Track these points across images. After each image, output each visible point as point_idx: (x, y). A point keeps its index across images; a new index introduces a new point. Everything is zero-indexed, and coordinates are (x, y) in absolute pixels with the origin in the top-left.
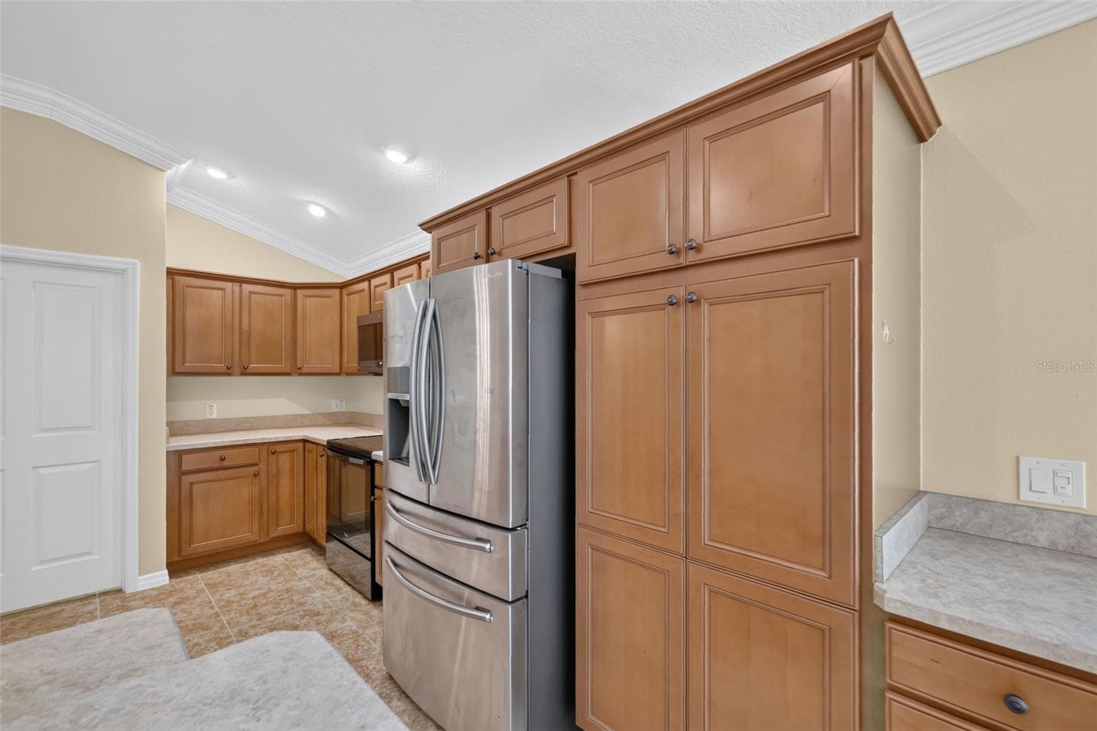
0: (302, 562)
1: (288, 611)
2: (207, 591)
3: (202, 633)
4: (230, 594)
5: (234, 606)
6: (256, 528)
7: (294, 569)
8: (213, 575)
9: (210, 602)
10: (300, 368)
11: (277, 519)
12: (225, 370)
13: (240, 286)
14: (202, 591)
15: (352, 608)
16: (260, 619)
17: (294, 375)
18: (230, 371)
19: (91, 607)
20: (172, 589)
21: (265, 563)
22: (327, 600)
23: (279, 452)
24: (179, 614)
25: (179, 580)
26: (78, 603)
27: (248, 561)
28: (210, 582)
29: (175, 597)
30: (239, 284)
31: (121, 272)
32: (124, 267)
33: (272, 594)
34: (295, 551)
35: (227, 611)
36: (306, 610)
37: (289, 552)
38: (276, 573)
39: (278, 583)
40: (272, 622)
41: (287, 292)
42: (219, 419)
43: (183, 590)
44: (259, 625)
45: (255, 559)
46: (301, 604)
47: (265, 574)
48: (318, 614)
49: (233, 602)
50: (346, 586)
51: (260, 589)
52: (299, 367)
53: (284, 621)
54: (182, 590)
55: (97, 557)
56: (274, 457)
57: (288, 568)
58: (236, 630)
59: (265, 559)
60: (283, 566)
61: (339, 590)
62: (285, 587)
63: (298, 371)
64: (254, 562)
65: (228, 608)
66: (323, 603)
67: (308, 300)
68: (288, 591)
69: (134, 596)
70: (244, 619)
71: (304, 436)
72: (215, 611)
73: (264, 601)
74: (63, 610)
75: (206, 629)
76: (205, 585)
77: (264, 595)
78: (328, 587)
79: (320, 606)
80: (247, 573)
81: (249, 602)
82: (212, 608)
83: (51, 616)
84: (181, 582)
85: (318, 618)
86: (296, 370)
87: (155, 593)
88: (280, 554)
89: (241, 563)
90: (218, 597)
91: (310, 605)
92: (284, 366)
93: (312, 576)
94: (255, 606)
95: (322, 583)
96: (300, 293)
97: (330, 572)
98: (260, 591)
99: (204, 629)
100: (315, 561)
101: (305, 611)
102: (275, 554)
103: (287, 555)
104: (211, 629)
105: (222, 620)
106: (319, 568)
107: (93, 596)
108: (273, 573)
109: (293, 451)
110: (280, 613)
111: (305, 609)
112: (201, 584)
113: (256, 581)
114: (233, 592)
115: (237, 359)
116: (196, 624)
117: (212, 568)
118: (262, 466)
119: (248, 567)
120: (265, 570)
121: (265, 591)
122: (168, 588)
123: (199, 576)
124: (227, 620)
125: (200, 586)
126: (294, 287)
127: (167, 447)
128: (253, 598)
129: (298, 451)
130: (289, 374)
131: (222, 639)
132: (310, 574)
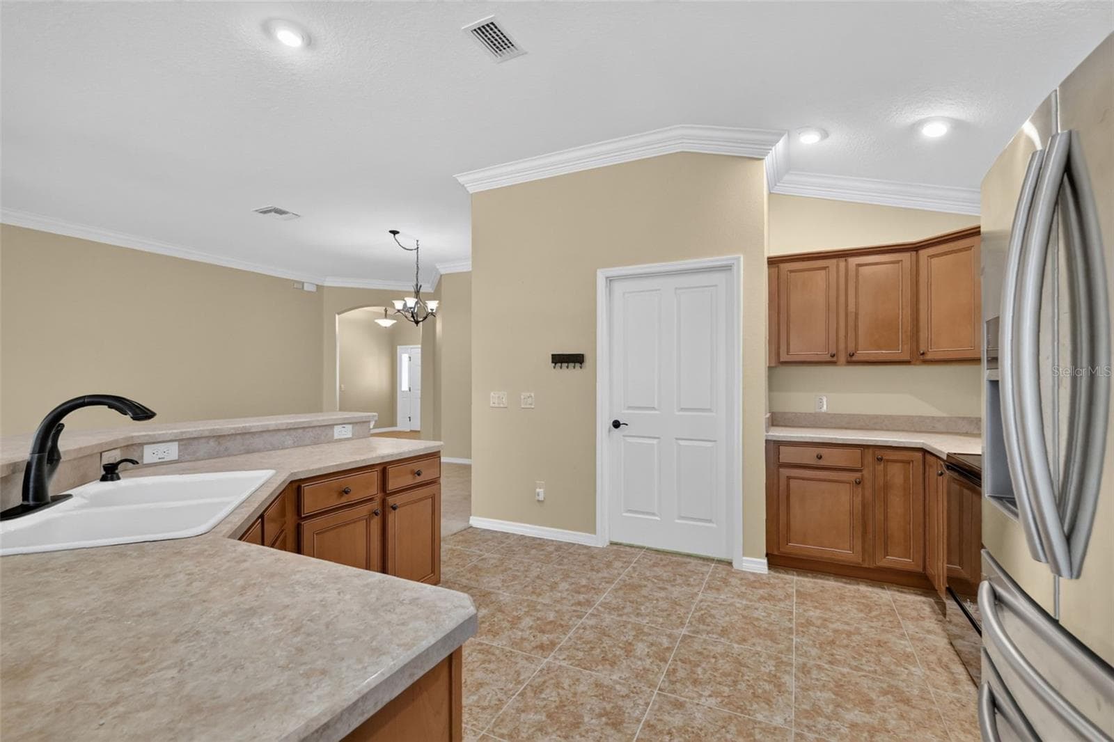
0: (914, 614)
1: (869, 672)
2: (795, 598)
3: (769, 643)
4: (814, 614)
5: (812, 629)
6: (859, 547)
7: (899, 617)
8: (808, 583)
9: (791, 613)
10: (923, 354)
11: (886, 545)
12: (828, 358)
13: (846, 260)
14: (788, 596)
15: (967, 726)
16: (831, 663)
17: (915, 364)
18: (834, 359)
19: (705, 569)
20: (767, 581)
21: (868, 594)
22: (932, 690)
23: (888, 461)
24: (760, 610)
25: (777, 574)
26: (701, 562)
27: (850, 584)
28: (802, 590)
29: (765, 591)
30: (844, 259)
31: (727, 268)
32: (729, 262)
33: (859, 638)
34: (910, 593)
35: (803, 632)
36: (892, 686)
37: (902, 592)
38: (874, 613)
39: (872, 627)
40: (843, 675)
41: (905, 257)
42: (829, 414)
43: (775, 587)
44: (827, 670)
45: (858, 584)
46: (890, 673)
47: (861, 607)
48: (907, 702)
49: (813, 625)
50: (970, 683)
51: (848, 624)
52: (922, 352)
53: (857, 683)
54: (773, 587)
55: (714, 525)
56: (881, 467)
57: (891, 612)
58: (801, 660)
59: (870, 589)
60: (888, 608)
61: (955, 682)
62: (878, 637)
63: (921, 357)
64: (856, 587)
65: (805, 630)
66: (922, 690)
67: (935, 261)
68: (880, 644)
69: (738, 574)
70: (814, 652)
71: (923, 443)
72: (791, 626)
73: (845, 642)
74: (689, 563)
75: (774, 641)
76: (797, 591)
77: (849, 634)
78: (939, 669)
79: (916, 692)
80: (842, 598)
81: (828, 633)
82: (790, 620)
83: (680, 564)
84: (778, 578)
85: (906, 708)
86: (919, 357)
87: (752, 578)
88: (889, 589)
89: (841, 582)
90: (801, 611)
91: (903, 681)
92: (902, 352)
93: (921, 640)
94: (833, 642)
95: (932, 658)
96: (924, 253)
97: (949, 647)
98: (846, 627)
99: (771, 640)
100: (933, 620)
101: (890, 686)
102: (884, 588)
103: (898, 595)
104: (778, 644)
105: (792, 639)
106: (935, 633)
107: (712, 560)
108: (870, 611)
109: (908, 462)
110: (857, 669)
111: (892, 683)
112: (793, 588)
113: (847, 612)
114: (818, 613)
115: (842, 346)
116: (768, 630)
117: (809, 575)
118: (866, 473)
119: (846, 590)
120: (863, 603)
121: (852, 629)
122: (765, 578)
123: (796, 578)
124: (797, 642)
125: (790, 590)
126: (915, 248)
127: (766, 435)
128: (835, 631)
129: (915, 463)
130: (907, 363)
131: (782, 662)
132: (918, 635)
